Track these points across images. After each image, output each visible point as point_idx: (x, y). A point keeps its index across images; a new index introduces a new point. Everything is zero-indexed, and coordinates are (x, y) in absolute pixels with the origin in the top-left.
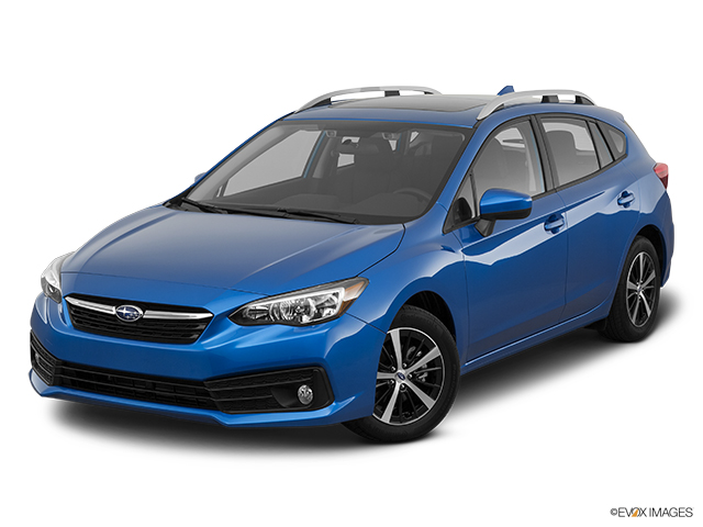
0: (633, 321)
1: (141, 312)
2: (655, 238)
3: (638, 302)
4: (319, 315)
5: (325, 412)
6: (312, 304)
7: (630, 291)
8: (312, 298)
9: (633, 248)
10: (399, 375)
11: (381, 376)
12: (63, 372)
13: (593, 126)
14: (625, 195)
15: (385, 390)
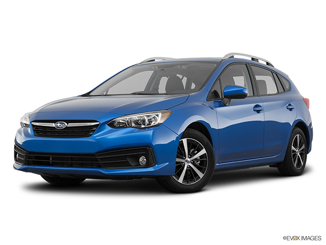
0: (295, 165)
1: (66, 124)
2: (303, 132)
3: (297, 158)
4: (149, 124)
5: (151, 169)
6: (146, 119)
7: (293, 151)
8: (147, 116)
9: (294, 131)
10: (187, 161)
11: (178, 160)
12: (29, 157)
13: (275, 75)
14: (290, 105)
15: (180, 167)
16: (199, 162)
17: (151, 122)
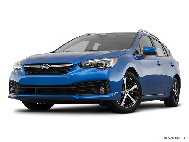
0: (175, 101)
1: (49, 66)
3: (175, 96)
6: (104, 62)
7: (174, 92)
10: (126, 92)
13: (162, 45)
14: (172, 63)
16: (133, 93)
17: (107, 65)
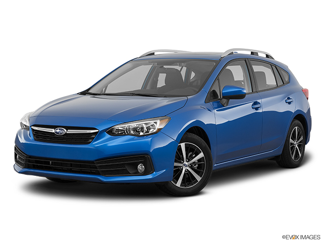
0: (293, 158)
2: (303, 121)
3: (295, 150)
5: (149, 177)
6: (145, 126)
7: (292, 144)
9: (293, 124)
10: (185, 165)
11: (176, 164)
12: (29, 161)
13: (274, 68)
14: (289, 98)
15: (178, 171)
